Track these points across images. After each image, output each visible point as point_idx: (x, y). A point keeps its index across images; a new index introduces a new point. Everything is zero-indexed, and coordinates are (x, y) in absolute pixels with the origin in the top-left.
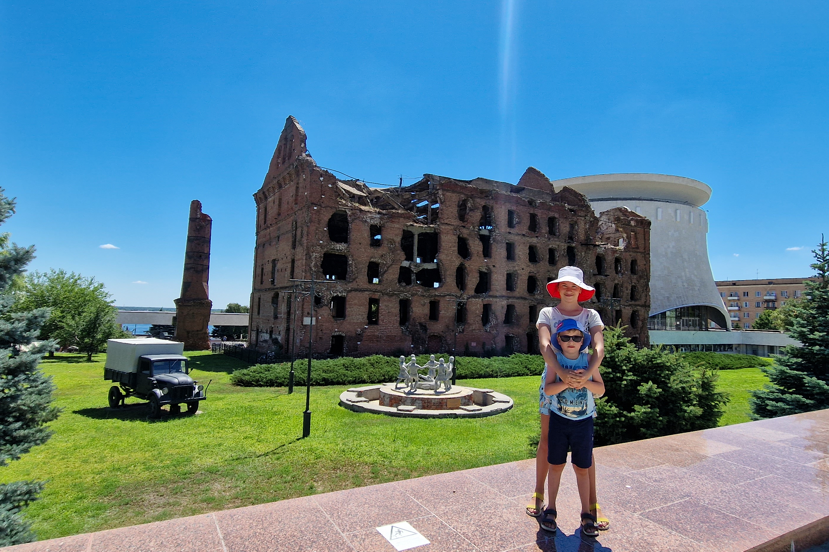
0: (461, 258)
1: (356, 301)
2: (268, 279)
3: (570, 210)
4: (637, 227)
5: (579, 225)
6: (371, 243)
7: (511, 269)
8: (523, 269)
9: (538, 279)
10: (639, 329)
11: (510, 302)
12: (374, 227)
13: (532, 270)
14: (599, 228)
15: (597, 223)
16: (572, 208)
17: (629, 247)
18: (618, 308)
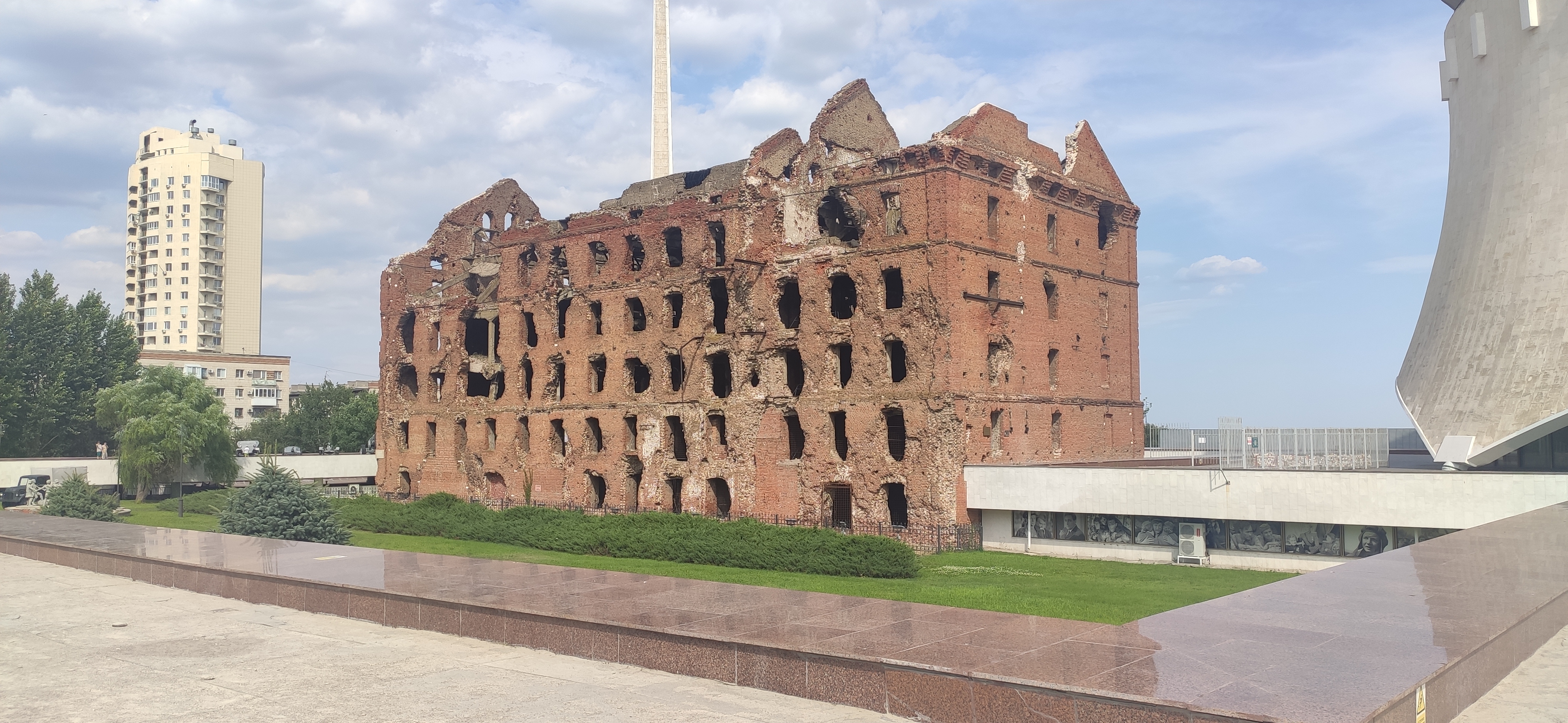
0: (526, 347)
1: (416, 427)
3: (714, 199)
4: (901, 176)
5: (728, 228)
6: (432, 348)
7: (595, 351)
8: (614, 349)
9: (643, 362)
10: (908, 462)
11: (589, 413)
12: (437, 325)
13: (631, 347)
14: (783, 217)
15: (773, 206)
16: (719, 192)
17: (872, 241)
18: (836, 408)
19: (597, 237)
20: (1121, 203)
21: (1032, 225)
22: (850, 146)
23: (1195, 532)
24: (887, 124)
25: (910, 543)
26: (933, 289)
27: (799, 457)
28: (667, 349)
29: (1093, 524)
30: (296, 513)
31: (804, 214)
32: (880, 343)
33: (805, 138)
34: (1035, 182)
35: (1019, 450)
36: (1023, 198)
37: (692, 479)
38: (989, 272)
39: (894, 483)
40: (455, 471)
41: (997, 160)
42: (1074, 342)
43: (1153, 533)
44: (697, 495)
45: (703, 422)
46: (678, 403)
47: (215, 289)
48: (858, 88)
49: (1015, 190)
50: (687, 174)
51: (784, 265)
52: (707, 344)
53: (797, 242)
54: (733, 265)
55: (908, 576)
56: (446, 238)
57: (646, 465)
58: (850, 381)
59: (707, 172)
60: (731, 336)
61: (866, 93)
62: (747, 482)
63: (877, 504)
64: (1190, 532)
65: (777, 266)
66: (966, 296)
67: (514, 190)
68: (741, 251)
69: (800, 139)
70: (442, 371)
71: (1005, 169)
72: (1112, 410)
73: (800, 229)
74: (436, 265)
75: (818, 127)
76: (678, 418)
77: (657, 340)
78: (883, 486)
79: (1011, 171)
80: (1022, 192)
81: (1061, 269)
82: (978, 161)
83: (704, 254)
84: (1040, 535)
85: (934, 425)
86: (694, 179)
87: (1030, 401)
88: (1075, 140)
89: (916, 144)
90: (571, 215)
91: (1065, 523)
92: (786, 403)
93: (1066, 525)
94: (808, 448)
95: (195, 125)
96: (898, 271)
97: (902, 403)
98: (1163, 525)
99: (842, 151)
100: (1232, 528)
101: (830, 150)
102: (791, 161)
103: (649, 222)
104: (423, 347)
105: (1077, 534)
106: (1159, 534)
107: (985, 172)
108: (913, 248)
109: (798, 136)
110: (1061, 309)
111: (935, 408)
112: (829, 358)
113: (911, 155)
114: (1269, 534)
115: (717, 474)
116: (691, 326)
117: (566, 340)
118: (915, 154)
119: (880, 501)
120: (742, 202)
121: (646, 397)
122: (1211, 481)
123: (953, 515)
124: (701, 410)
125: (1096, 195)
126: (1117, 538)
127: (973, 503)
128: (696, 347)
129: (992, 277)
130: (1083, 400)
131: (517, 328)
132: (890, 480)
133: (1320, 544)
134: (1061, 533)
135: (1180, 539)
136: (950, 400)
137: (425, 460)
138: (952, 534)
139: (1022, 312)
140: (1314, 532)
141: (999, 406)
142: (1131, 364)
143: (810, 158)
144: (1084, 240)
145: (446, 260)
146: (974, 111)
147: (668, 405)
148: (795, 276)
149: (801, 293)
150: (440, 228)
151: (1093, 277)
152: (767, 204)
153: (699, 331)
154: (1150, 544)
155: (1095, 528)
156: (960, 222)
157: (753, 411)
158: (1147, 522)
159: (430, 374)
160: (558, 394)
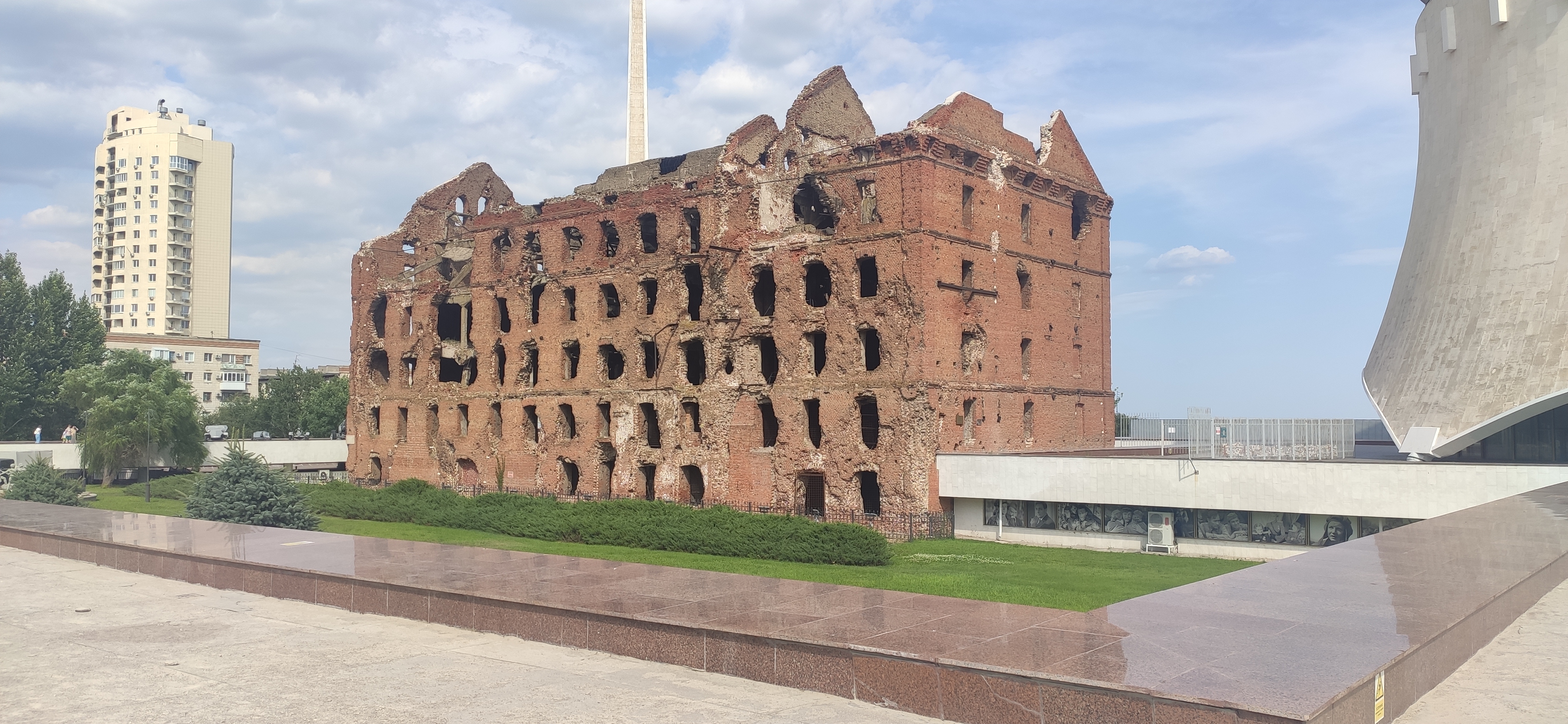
0: (498, 333)
1: (387, 413)
3: (689, 186)
4: (876, 164)
5: (703, 214)
6: (404, 332)
7: (569, 337)
8: (588, 335)
9: (617, 348)
10: (881, 451)
11: (562, 399)
12: (409, 310)
13: (605, 333)
14: (758, 205)
15: (749, 193)
16: (694, 178)
17: (847, 229)
18: (810, 396)
19: (571, 222)
20: (1095, 193)
21: (1006, 215)
22: (826, 134)
23: (1164, 521)
24: (863, 111)
25: (882, 530)
26: (908, 278)
27: (772, 444)
28: (641, 336)
29: (1063, 513)
30: (264, 498)
31: (779, 201)
32: (854, 331)
33: (781, 124)
34: (1010, 171)
35: (991, 438)
36: (998, 188)
37: (665, 466)
38: (963, 261)
39: (867, 471)
40: (427, 457)
41: (973, 149)
42: (1047, 331)
43: (1122, 522)
44: (672, 482)
45: (677, 410)
46: (651, 390)
47: (183, 271)
48: (834, 75)
49: (990, 179)
50: (662, 159)
51: (759, 252)
52: (682, 331)
53: (773, 229)
54: (708, 252)
55: (880, 563)
56: (419, 221)
57: (620, 452)
58: (824, 369)
59: (683, 158)
60: (705, 323)
61: (842, 80)
62: (720, 470)
63: (850, 492)
64: (1158, 521)
65: (752, 253)
66: (940, 285)
67: (488, 174)
68: (716, 238)
69: (776, 125)
70: (413, 356)
71: (980, 158)
72: (1083, 399)
73: (776, 216)
74: (408, 249)
75: (794, 114)
76: (652, 404)
77: (631, 326)
78: (856, 474)
79: (986, 160)
80: (997, 182)
81: (1035, 259)
82: (953, 150)
83: (679, 241)
84: (1011, 523)
85: (907, 413)
86: (669, 165)
87: (1003, 390)
88: (1050, 130)
89: (892, 132)
90: (545, 200)
91: (1036, 512)
92: (760, 391)
93: (1037, 514)
94: (782, 436)
95: (164, 105)
96: (873, 259)
97: (876, 391)
98: (1133, 514)
99: (818, 138)
100: (1200, 516)
101: (806, 137)
102: (767, 147)
103: (624, 208)
104: (394, 331)
105: (1048, 522)
106: (1129, 523)
107: (960, 161)
108: (888, 236)
109: (774, 122)
110: (1034, 299)
111: (908, 396)
112: (804, 346)
113: (887, 143)
114: (1236, 523)
115: (691, 462)
116: (665, 312)
117: (539, 325)
118: (890, 142)
119: (854, 489)
120: (717, 188)
121: (620, 384)
122: (1180, 471)
123: (925, 503)
124: (675, 398)
125: (1071, 185)
126: (1087, 526)
127: (946, 490)
128: (671, 334)
129: (966, 266)
130: (1054, 389)
131: (490, 313)
132: (863, 468)
133: (1286, 533)
134: (1032, 522)
135: (1149, 528)
136: (923, 388)
137: (396, 446)
138: (924, 522)
139: (996, 302)
140: (1280, 521)
141: (972, 394)
142: (1103, 354)
143: (786, 145)
144: (1057, 230)
145: (418, 244)
146: (950, 100)
147: (642, 392)
148: (770, 263)
149: (776, 281)
150: (412, 212)
151: (1066, 267)
152: (743, 191)
153: (673, 318)
154: (1119, 533)
155: (1065, 517)
156: (935, 211)
157: (727, 398)
158: (1117, 511)
159: (402, 359)
160: (531, 380)
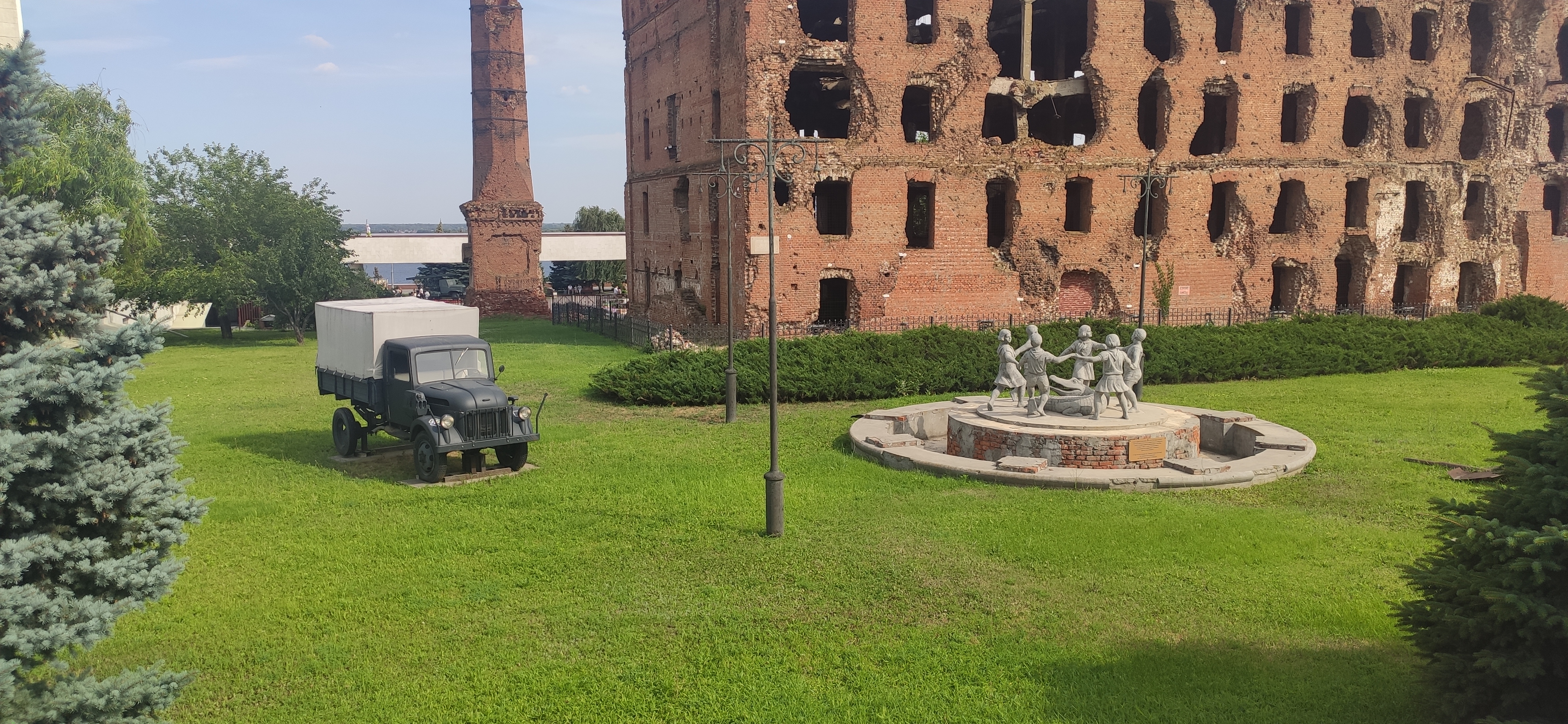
0: (1152, 58)
1: (876, 192)
2: (660, 145)
6: (914, 36)
7: (1299, 79)
8: (1331, 79)
9: (1378, 103)
11: (1290, 173)
13: (1360, 79)
28: (1409, 87)
37: (1445, 264)
40: (989, 271)
44: (1449, 283)
45: (1466, 191)
57: (1381, 248)
62: (1515, 264)
70: (932, 83)
77: (1401, 73)
115: (1472, 257)
117: (1243, 55)
124: (1466, 175)
128: (1458, 90)
137: (899, 255)
153: (1463, 69)
157: (1521, 177)
159: (905, 87)
